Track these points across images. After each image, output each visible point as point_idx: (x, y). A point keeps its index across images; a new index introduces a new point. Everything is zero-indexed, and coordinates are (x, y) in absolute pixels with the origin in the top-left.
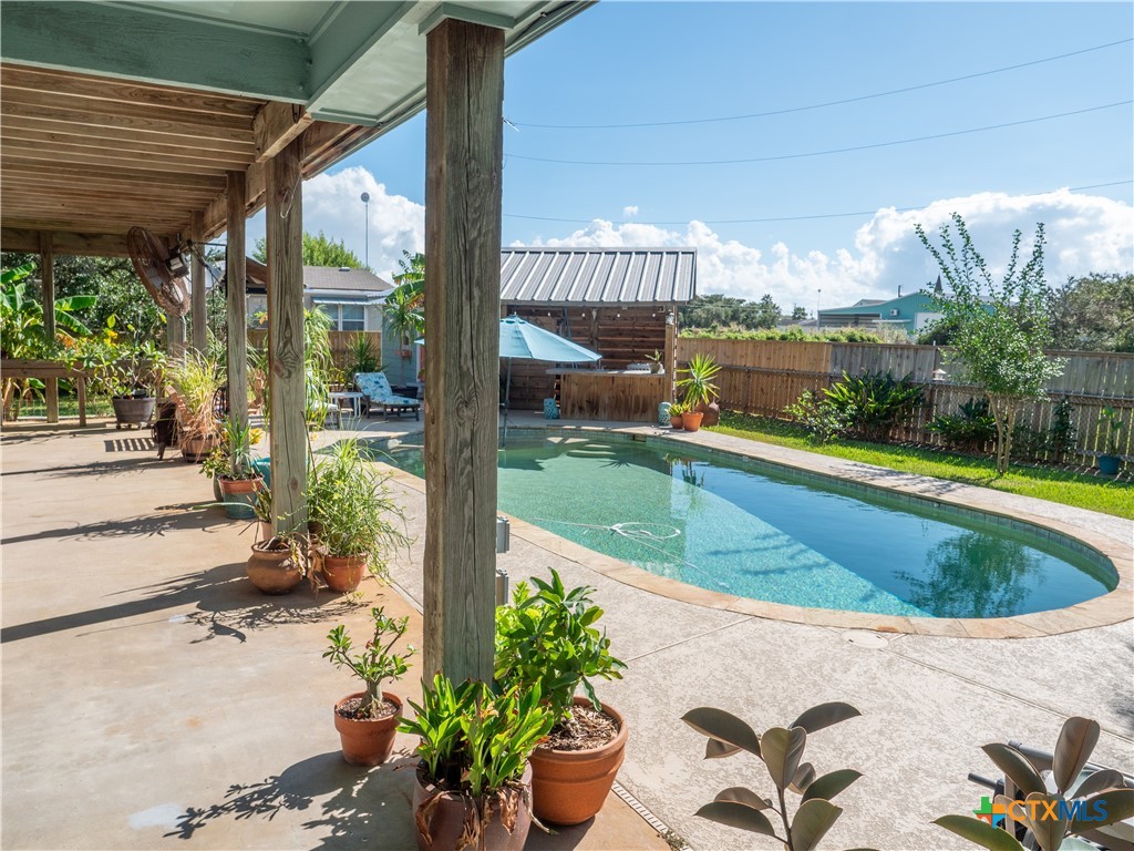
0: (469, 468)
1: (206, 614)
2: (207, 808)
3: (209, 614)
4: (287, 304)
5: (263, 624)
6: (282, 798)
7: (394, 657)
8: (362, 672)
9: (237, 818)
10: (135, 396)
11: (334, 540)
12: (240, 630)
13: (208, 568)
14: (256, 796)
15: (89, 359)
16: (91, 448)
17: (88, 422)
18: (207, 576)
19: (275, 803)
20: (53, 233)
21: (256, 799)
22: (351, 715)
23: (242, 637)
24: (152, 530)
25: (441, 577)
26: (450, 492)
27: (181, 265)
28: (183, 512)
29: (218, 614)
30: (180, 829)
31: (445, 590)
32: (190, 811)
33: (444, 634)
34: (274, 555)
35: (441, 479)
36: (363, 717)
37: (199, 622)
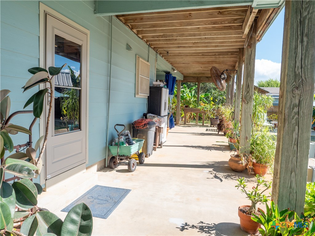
0: (297, 116)
1: (214, 172)
2: (191, 225)
3: (215, 172)
4: (249, 80)
5: (229, 179)
6: (214, 231)
7: (263, 196)
8: (250, 198)
9: (198, 232)
10: (215, 118)
11: (257, 157)
12: (222, 179)
13: (220, 161)
14: (207, 227)
15: (205, 108)
16: (203, 130)
17: (204, 124)
18: (219, 163)
19: (212, 232)
20: (201, 77)
21: (206, 228)
22: (244, 212)
23: (221, 181)
24: (209, 149)
25: (280, 162)
26: (286, 125)
27: (224, 76)
28: (219, 146)
29: (217, 173)
30: (181, 227)
31: (281, 168)
32: (186, 223)
33: (279, 186)
34: (237, 159)
35: (283, 120)
36: (248, 214)
37: (211, 174)
